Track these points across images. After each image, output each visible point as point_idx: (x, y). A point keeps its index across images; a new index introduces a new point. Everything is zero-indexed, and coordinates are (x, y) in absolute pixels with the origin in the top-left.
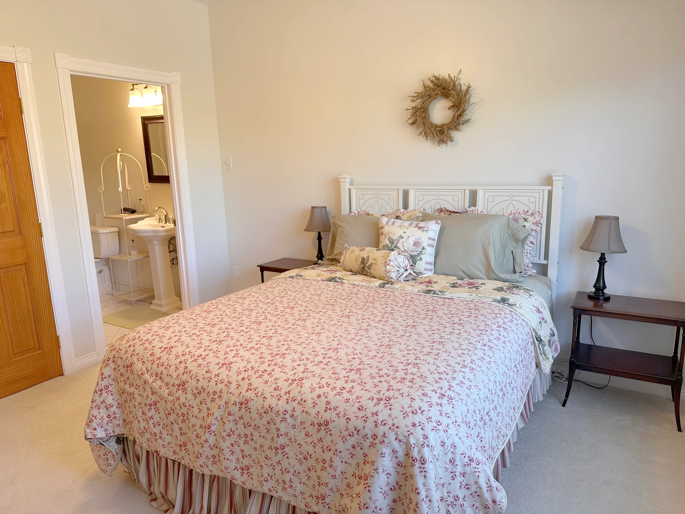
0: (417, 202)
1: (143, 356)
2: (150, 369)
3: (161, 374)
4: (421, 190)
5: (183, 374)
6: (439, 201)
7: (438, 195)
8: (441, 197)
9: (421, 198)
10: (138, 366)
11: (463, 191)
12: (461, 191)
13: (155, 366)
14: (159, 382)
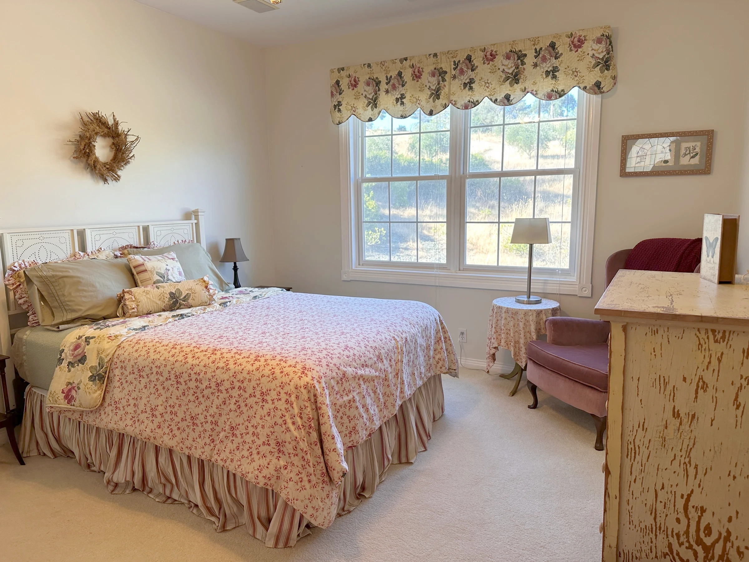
0: (94, 243)
1: (344, 362)
2: (356, 365)
3: (365, 362)
4: (97, 230)
5: (375, 351)
6: (116, 239)
7: (114, 233)
8: (117, 235)
9: (98, 238)
10: (350, 371)
11: (137, 227)
12: (135, 227)
13: (358, 362)
14: (367, 369)
